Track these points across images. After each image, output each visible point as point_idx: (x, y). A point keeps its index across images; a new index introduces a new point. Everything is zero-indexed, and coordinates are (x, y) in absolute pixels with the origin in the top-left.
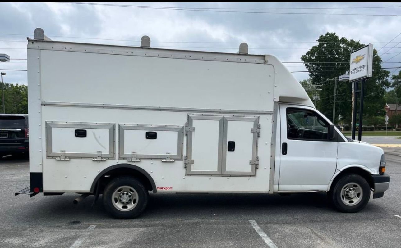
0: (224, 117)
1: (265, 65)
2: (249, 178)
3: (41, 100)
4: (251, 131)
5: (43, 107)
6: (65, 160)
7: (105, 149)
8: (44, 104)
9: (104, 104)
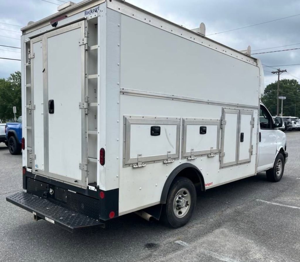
0: (240, 111)
1: (257, 67)
2: (247, 164)
3: (120, 86)
4: (251, 123)
5: (122, 96)
6: (142, 166)
7: (173, 147)
8: (123, 93)
9: (173, 96)
